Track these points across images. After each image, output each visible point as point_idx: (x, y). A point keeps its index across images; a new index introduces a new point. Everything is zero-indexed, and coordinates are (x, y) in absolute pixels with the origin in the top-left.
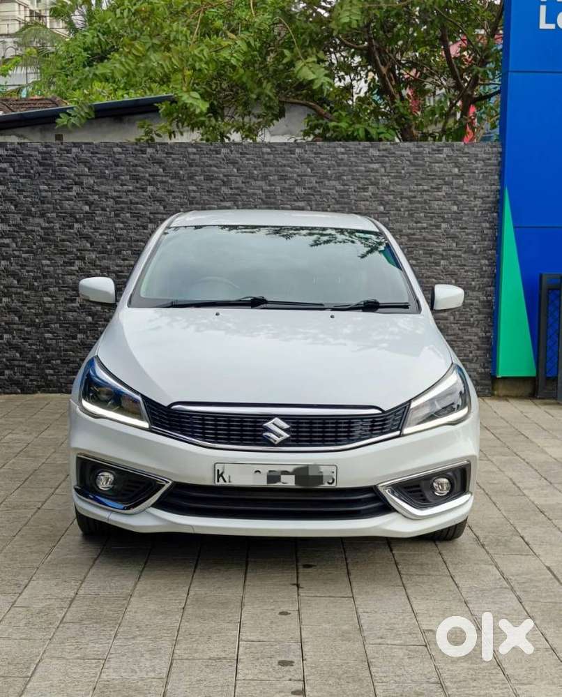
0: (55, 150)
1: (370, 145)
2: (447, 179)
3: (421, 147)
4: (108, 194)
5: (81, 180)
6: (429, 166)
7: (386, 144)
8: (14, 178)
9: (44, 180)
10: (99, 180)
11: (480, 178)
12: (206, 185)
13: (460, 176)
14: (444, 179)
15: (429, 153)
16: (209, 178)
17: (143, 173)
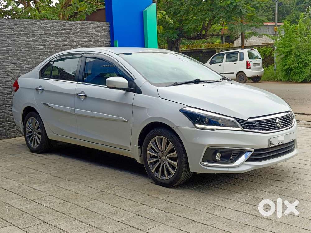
1: (66, 22)
2: (93, 36)
3: (84, 23)
6: (87, 31)
7: (71, 22)
11: (104, 36)
13: (98, 35)
14: (93, 37)
15: (87, 26)
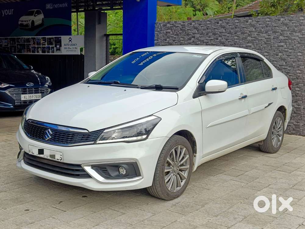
0: (186, 24)
4: (203, 41)
5: (195, 36)
8: (172, 35)
9: (182, 36)
10: (201, 35)
12: (242, 36)
16: (243, 33)
17: (217, 32)
